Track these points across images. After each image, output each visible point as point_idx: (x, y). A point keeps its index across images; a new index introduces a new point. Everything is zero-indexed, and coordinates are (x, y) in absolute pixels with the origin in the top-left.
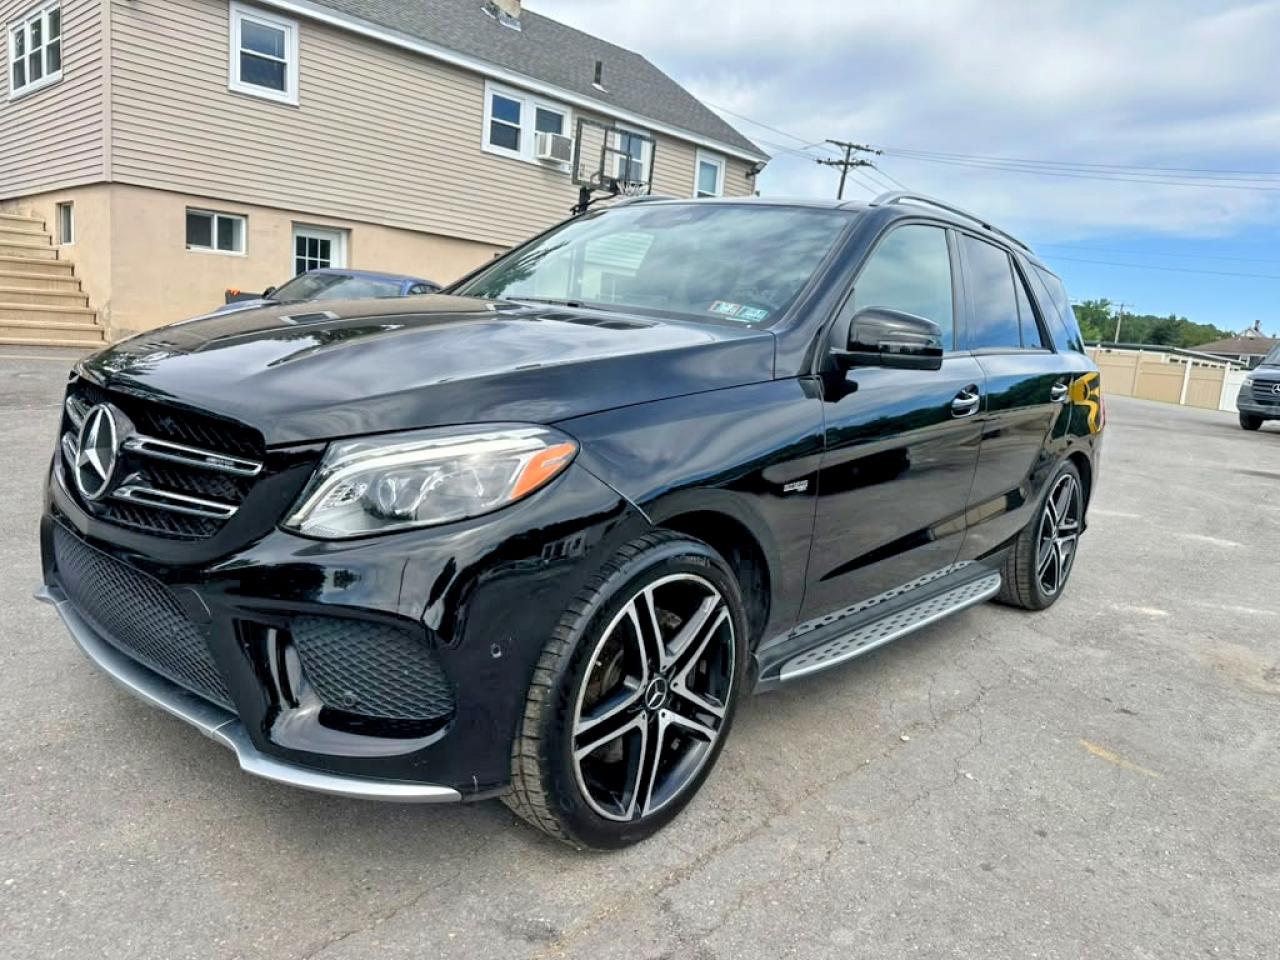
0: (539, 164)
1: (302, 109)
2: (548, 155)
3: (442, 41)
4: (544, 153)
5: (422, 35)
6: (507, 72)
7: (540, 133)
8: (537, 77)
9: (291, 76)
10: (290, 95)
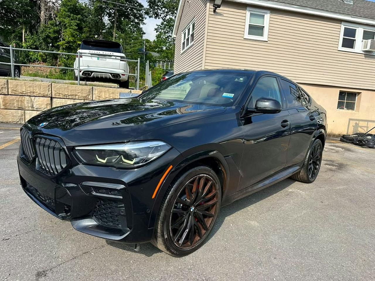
0: (363, 53)
1: (269, 42)
2: (368, 49)
3: (325, 9)
4: (366, 48)
5: (317, 8)
6: (352, 17)
7: (364, 40)
8: (366, 17)
9: (266, 31)
10: (265, 38)
